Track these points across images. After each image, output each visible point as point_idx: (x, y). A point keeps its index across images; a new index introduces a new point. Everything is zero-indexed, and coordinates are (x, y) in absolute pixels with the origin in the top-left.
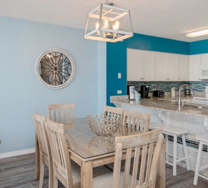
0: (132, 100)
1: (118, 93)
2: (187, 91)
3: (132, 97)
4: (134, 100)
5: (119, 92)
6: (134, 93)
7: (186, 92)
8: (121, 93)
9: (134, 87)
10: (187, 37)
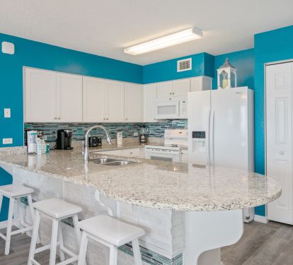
0: (32, 154)
1: (4, 143)
2: (143, 137)
3: (31, 149)
4: (34, 154)
5: (8, 141)
6: (35, 142)
7: (140, 139)
8: (11, 143)
9: (36, 132)
10: (126, 54)
